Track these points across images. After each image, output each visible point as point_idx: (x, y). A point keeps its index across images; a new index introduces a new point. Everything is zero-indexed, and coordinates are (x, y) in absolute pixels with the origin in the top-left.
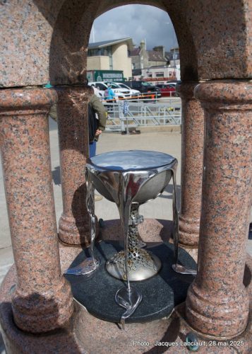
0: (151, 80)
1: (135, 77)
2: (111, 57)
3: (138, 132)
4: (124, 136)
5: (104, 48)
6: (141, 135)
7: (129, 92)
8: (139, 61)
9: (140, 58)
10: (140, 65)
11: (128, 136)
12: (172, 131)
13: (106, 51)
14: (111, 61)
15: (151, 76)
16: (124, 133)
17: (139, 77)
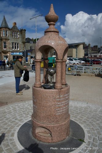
0: (92, 58)
1: (86, 56)
2: (77, 49)
3: (80, 75)
4: (75, 76)
5: (74, 46)
6: (81, 76)
7: (81, 62)
8: (88, 51)
9: (88, 49)
10: (88, 52)
11: (76, 76)
12: (92, 76)
13: (75, 47)
14: (77, 50)
15: (92, 56)
16: (75, 75)
17: (87, 56)
